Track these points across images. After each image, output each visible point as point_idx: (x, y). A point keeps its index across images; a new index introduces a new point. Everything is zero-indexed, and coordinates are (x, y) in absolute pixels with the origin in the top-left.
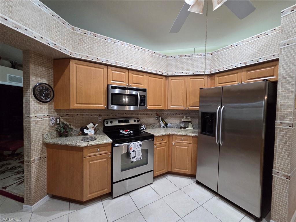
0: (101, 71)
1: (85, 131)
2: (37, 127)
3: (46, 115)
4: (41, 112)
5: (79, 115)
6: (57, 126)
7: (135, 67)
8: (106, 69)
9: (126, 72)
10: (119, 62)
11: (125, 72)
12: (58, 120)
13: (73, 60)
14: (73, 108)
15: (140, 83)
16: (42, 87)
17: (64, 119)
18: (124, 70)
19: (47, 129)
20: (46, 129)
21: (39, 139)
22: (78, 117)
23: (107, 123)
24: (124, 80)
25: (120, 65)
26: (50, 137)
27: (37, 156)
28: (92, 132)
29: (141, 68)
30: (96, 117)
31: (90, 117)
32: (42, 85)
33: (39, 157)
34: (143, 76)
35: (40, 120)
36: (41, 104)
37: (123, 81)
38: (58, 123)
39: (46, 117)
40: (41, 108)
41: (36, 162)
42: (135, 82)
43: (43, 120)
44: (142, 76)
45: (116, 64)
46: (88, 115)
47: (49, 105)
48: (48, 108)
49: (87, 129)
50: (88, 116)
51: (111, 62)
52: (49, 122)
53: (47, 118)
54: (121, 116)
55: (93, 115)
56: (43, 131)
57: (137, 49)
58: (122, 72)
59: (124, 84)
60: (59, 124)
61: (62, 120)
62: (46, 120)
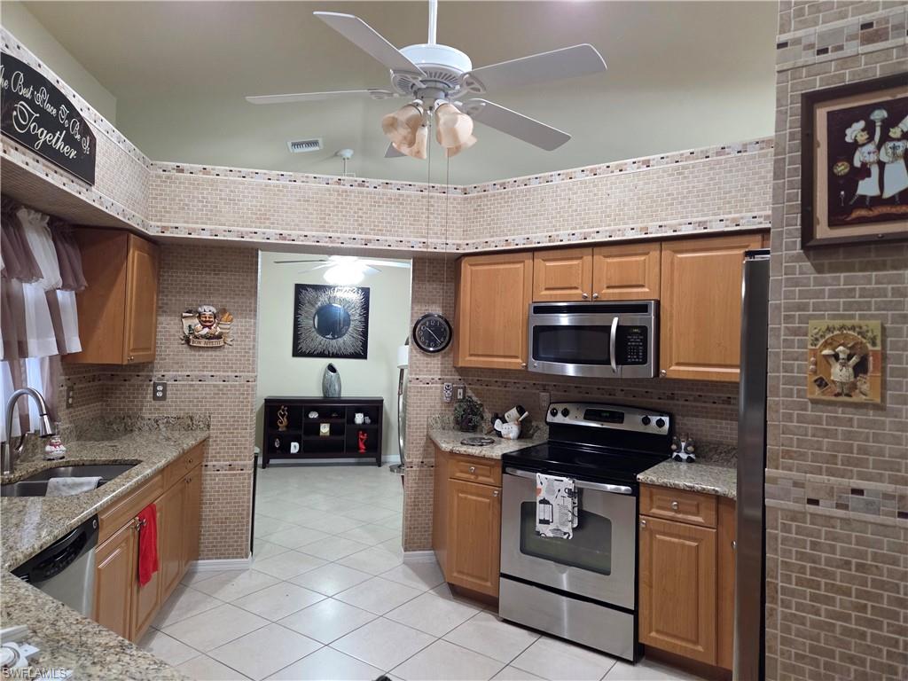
0: (519, 268)
1: (498, 425)
2: (420, 400)
3: (437, 377)
4: (427, 371)
5: (500, 384)
6: (456, 405)
7: (608, 234)
8: (529, 262)
9: (585, 258)
10: (558, 233)
11: (581, 258)
12: (460, 391)
13: (466, 258)
14: (463, 365)
15: (634, 283)
16: (429, 321)
17: (474, 391)
18: (577, 252)
19: (438, 408)
20: (434, 406)
21: (421, 425)
22: (496, 388)
23: (554, 414)
24: (580, 281)
25: (561, 241)
26: (439, 425)
27: (416, 458)
28: (511, 432)
29: (633, 229)
30: (535, 394)
31: (521, 390)
32: (429, 318)
33: (421, 460)
34: (647, 254)
35: (424, 387)
36: (428, 356)
37: (573, 286)
38: (460, 397)
39: (436, 383)
40: (427, 364)
41: (414, 469)
42: (613, 284)
43: (431, 388)
44: (643, 258)
45: (550, 241)
46: (518, 385)
47: (443, 357)
48: (442, 364)
49: (504, 421)
50: (518, 388)
51: (537, 240)
52: (442, 392)
53: (439, 385)
54: (607, 397)
55: (527, 386)
56: (429, 410)
57: (617, 173)
58: (572, 259)
59: (577, 295)
60: (461, 401)
61: (470, 393)
62: (436, 388)
